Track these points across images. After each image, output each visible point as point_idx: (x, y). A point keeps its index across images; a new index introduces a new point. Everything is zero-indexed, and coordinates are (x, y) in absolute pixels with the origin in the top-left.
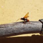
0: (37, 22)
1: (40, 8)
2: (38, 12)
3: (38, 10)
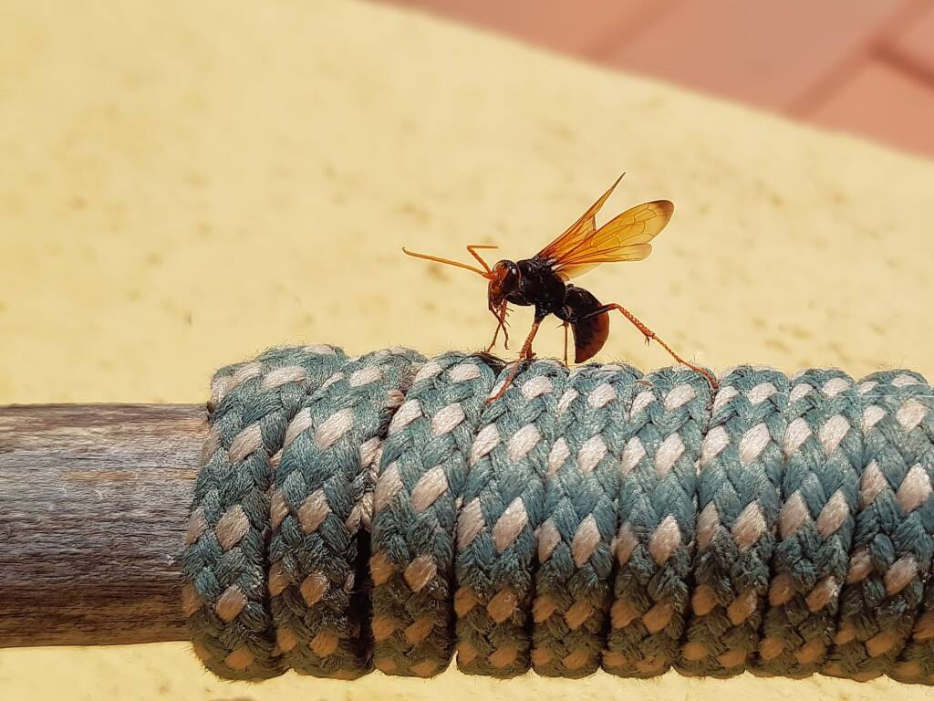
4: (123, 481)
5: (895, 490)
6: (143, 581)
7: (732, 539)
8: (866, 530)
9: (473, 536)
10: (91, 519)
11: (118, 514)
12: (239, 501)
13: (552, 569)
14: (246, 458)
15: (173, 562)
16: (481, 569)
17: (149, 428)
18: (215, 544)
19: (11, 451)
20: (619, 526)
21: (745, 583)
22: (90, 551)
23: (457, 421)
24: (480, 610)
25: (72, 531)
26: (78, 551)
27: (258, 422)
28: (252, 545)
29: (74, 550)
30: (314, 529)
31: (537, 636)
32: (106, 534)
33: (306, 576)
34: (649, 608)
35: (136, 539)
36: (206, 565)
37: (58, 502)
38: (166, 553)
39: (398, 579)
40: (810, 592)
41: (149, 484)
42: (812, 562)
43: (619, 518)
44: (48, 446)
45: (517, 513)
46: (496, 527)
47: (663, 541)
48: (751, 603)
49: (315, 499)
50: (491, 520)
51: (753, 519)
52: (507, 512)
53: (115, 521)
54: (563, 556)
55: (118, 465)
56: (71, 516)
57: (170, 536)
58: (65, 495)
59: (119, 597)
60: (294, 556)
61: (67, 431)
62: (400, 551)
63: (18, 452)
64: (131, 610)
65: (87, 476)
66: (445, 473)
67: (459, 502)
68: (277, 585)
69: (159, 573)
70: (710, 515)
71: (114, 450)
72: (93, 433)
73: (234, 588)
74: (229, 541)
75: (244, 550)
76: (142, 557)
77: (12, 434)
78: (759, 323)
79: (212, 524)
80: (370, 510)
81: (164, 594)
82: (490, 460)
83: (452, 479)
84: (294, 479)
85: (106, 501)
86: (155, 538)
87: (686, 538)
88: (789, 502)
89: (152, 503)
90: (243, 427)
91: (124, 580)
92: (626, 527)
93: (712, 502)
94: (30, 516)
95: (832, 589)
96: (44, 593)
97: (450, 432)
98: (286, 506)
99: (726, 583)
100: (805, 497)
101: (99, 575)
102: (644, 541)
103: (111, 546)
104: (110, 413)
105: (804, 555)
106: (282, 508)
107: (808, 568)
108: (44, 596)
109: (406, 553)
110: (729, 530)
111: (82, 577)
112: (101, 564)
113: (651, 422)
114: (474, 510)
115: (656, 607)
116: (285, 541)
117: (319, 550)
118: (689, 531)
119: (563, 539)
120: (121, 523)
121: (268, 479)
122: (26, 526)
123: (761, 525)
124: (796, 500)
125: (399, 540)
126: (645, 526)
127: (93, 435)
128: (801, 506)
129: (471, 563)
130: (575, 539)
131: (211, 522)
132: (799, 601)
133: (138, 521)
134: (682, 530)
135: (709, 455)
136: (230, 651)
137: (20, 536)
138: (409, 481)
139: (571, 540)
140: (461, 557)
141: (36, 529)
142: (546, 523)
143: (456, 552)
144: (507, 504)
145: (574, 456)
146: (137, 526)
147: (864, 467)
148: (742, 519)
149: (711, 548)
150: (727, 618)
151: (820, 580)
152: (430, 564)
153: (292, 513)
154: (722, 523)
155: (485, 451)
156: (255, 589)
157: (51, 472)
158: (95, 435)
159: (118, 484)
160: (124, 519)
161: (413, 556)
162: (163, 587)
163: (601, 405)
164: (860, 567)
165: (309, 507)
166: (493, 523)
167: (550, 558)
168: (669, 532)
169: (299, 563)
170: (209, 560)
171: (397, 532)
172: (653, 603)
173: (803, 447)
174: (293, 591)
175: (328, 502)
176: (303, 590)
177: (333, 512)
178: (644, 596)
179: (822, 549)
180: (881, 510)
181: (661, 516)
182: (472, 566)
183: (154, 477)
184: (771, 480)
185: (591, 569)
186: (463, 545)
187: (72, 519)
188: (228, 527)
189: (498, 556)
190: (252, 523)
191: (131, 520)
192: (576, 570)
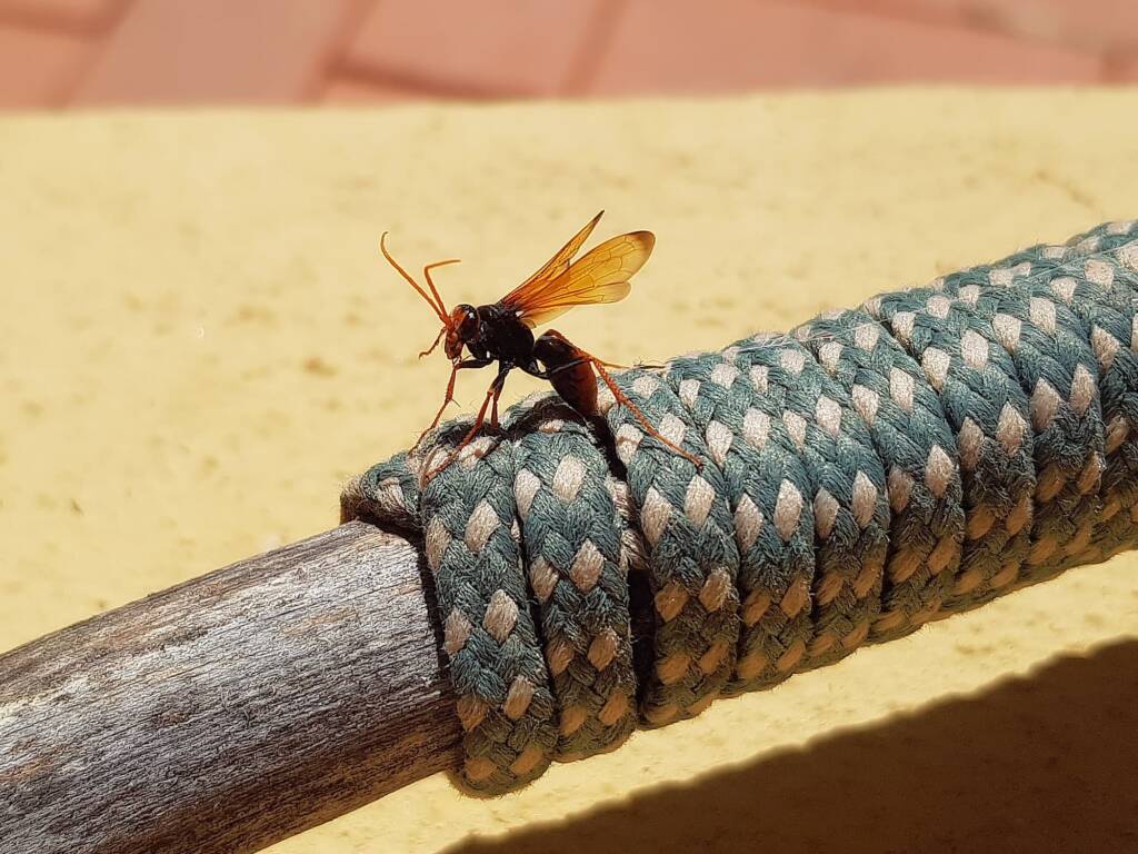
0: (291, 557)
1: (352, 320)
2: (333, 405)
3: (314, 366)
4: (346, 618)
5: (1129, 346)
6: (402, 715)
7: (1000, 446)
8: (1116, 393)
9: (757, 531)
10: (330, 669)
11: (355, 654)
12: (501, 586)
13: (839, 539)
14: (489, 539)
15: (430, 682)
16: (772, 563)
17: (331, 559)
18: (487, 639)
19: (206, 633)
20: (887, 473)
21: (1021, 487)
22: (339, 703)
23: (682, 430)
24: (775, 607)
25: (315, 688)
26: (327, 707)
27: (484, 501)
28: (526, 628)
29: (323, 708)
30: (594, 583)
31: (822, 621)
32: (351, 679)
33: (593, 638)
34: (934, 547)
35: (384, 672)
36: (483, 666)
37: (288, 663)
38: (419, 675)
39: (693, 603)
40: (1079, 474)
41: (371, 612)
42: (1076, 443)
43: (885, 466)
44: (241, 614)
45: (790, 496)
46: (776, 515)
47: (939, 471)
48: (1027, 507)
49: (586, 552)
50: (768, 509)
51: (1012, 421)
52: (781, 496)
53: (354, 662)
54: (848, 521)
55: (329, 605)
56: (306, 674)
57: (419, 656)
58: (291, 655)
59: (378, 743)
60: (577, 622)
61: (246, 593)
62: (694, 573)
63: (211, 631)
64: (392, 753)
65: (303, 627)
66: (707, 481)
67: (728, 505)
68: (561, 659)
69: (417, 701)
70: (971, 430)
71: (314, 592)
72: (275, 585)
73: (520, 678)
74: (503, 631)
75: (520, 634)
76: (397, 689)
77: (191, 616)
78: (680, 307)
79: (477, 618)
80: (633, 546)
81: (426, 722)
82: (737, 453)
83: (714, 483)
84: (553, 540)
85: (337, 645)
86: (404, 663)
87: (959, 460)
88: (1037, 392)
89: (386, 628)
90: (471, 511)
91: (382, 722)
92: (896, 472)
93: (967, 418)
94: (264, 689)
95: (1099, 463)
96: (300, 769)
97: (684, 441)
98: (553, 572)
99: (1003, 493)
100: (1051, 381)
101: (357, 724)
102: (919, 477)
103: (361, 688)
104: (271, 562)
105: (1068, 440)
106: (550, 576)
107: (1076, 449)
108: (300, 773)
109: (699, 574)
110: (994, 437)
111: (338, 735)
112: (354, 713)
113: (860, 367)
114: (747, 506)
115: (942, 542)
116: (562, 609)
117: (605, 605)
118: (958, 453)
119: (842, 504)
120: (362, 661)
121: (525, 552)
122: (263, 702)
123: (1023, 424)
124: (1043, 386)
125: (689, 561)
126: (916, 463)
127: (276, 588)
128: (1052, 391)
129: (762, 561)
130: (854, 501)
131: (476, 618)
132: (1070, 487)
133: (380, 652)
134: (951, 455)
135: (940, 376)
136: (518, 754)
137: (260, 716)
138: (677, 500)
139: (850, 502)
140: (750, 558)
141: (275, 702)
142: (818, 495)
143: (743, 555)
144: (778, 489)
145: (812, 421)
146: (380, 658)
147: (1089, 334)
148: (1003, 424)
149: (984, 463)
150: (1005, 529)
151: (1088, 458)
152: (725, 575)
153: (563, 576)
154: (986, 435)
155: (727, 447)
156: (540, 673)
157: (261, 638)
158: (280, 587)
159: (339, 623)
160: (364, 656)
161: (707, 573)
162: (425, 714)
163: (801, 369)
164: (1119, 431)
165: (583, 563)
166: (772, 513)
167: (834, 528)
168: (939, 461)
169: (583, 627)
170: (486, 658)
171: (685, 555)
172: (938, 540)
173: (1024, 337)
174: (581, 660)
175: (600, 550)
176: (593, 656)
177: (609, 560)
178: (929, 535)
179: (1083, 427)
180: (1124, 368)
181: (927, 447)
182: (764, 564)
183: (373, 601)
184: (1010, 377)
185: (876, 525)
186: (749, 543)
187: (308, 677)
188: (498, 616)
189: (787, 544)
190: (519, 604)
191: (372, 654)
192: (863, 532)
